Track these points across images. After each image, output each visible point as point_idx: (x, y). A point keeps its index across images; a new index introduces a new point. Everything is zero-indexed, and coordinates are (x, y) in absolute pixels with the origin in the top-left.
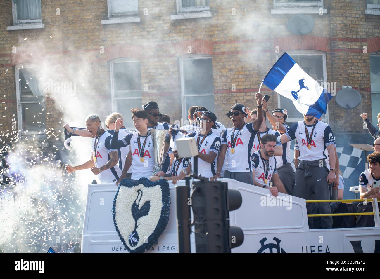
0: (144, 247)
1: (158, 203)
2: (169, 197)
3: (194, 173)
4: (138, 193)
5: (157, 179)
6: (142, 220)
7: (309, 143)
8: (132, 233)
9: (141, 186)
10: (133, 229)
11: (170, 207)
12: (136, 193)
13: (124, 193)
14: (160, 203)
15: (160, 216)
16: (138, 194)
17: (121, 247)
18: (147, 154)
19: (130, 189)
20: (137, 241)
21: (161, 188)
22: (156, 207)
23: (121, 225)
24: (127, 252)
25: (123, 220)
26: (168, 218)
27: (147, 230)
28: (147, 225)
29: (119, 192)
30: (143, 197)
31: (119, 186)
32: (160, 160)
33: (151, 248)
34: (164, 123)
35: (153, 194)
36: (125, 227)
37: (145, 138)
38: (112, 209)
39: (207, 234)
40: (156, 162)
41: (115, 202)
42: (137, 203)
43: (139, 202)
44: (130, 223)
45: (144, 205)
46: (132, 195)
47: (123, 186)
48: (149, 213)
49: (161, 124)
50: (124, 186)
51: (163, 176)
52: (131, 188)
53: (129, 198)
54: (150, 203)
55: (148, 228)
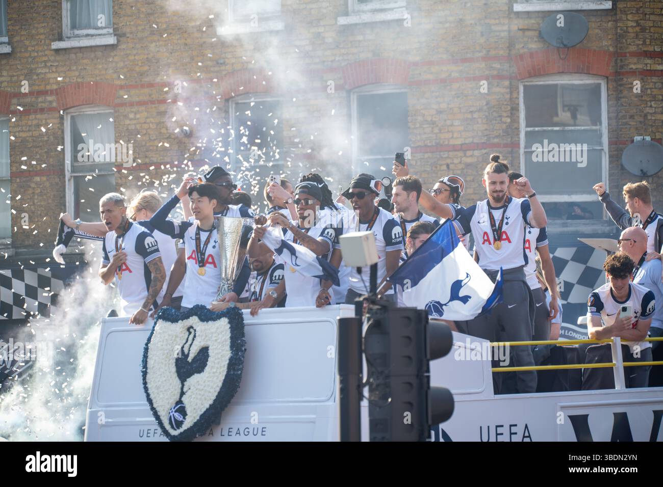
0: (195, 429)
1: (223, 350)
2: (243, 339)
3: (370, 295)
4: (188, 333)
5: (224, 306)
6: (194, 381)
7: (497, 238)
8: (174, 405)
9: (194, 320)
10: (177, 397)
11: (243, 357)
12: (185, 333)
13: (164, 332)
14: (227, 351)
15: (225, 373)
16: (189, 335)
17: (155, 430)
18: (210, 260)
19: (174, 325)
20: (184, 420)
21: (229, 323)
22: (219, 358)
23: (156, 391)
24: (165, 439)
25: (160, 383)
26: (239, 377)
27: (201, 399)
28: (202, 390)
29: (154, 332)
30: (197, 339)
31: (155, 320)
32: (230, 272)
33: (208, 432)
34: (240, 205)
35: (215, 335)
36: (163, 394)
37: (208, 233)
38: (141, 363)
39: (390, 400)
40: (223, 276)
41: (146, 350)
42: (186, 351)
43: (189, 348)
44: (172, 387)
45: (199, 353)
46: (177, 337)
47: (161, 320)
48: (206, 368)
49: (235, 208)
50: (163, 320)
51: (234, 301)
52: (176, 323)
53: (171, 342)
54: (208, 350)
55: (203, 396)
